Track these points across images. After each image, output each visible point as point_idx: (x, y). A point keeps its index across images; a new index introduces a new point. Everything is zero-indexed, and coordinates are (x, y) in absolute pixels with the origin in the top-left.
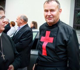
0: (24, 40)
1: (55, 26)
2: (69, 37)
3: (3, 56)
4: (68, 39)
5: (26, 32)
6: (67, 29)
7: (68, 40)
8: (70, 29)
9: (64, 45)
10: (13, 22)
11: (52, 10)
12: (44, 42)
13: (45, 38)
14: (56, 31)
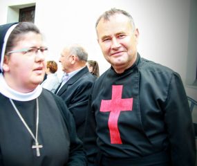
0: (77, 107)
1: (132, 71)
2: (168, 91)
3: (37, 146)
4: (166, 97)
5: (83, 86)
6: (161, 73)
7: (167, 99)
8: (167, 73)
9: (158, 111)
10: (52, 62)
11: (119, 36)
12: (109, 112)
13: (112, 102)
14: (136, 83)
